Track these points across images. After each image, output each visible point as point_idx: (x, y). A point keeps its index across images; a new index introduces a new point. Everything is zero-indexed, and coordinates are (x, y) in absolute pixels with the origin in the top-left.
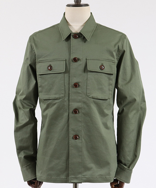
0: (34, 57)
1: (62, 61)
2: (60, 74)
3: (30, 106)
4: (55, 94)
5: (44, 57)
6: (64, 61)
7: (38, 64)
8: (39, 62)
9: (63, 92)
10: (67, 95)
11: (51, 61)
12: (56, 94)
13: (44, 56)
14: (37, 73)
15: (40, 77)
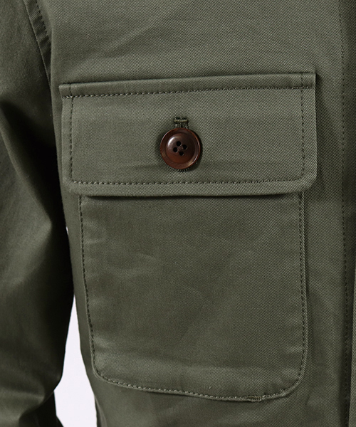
0: (27, 40)
1: (289, 86)
2: (270, 203)
3: (20, 386)
4: (225, 363)
5: (121, 51)
6: (303, 86)
7: (66, 102)
8: (82, 93)
9: (299, 349)
10: (332, 372)
11: (184, 89)
12: (234, 362)
13: (116, 44)
14: (64, 179)
15: (95, 215)
